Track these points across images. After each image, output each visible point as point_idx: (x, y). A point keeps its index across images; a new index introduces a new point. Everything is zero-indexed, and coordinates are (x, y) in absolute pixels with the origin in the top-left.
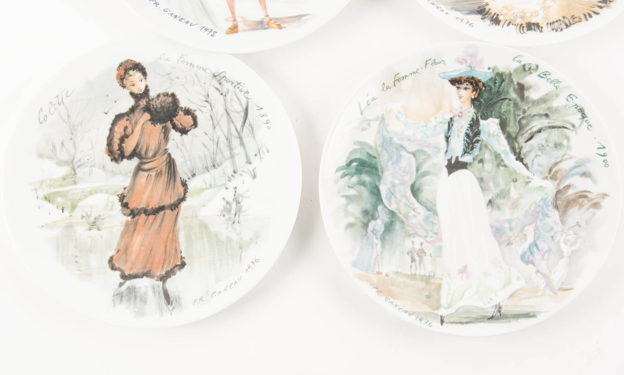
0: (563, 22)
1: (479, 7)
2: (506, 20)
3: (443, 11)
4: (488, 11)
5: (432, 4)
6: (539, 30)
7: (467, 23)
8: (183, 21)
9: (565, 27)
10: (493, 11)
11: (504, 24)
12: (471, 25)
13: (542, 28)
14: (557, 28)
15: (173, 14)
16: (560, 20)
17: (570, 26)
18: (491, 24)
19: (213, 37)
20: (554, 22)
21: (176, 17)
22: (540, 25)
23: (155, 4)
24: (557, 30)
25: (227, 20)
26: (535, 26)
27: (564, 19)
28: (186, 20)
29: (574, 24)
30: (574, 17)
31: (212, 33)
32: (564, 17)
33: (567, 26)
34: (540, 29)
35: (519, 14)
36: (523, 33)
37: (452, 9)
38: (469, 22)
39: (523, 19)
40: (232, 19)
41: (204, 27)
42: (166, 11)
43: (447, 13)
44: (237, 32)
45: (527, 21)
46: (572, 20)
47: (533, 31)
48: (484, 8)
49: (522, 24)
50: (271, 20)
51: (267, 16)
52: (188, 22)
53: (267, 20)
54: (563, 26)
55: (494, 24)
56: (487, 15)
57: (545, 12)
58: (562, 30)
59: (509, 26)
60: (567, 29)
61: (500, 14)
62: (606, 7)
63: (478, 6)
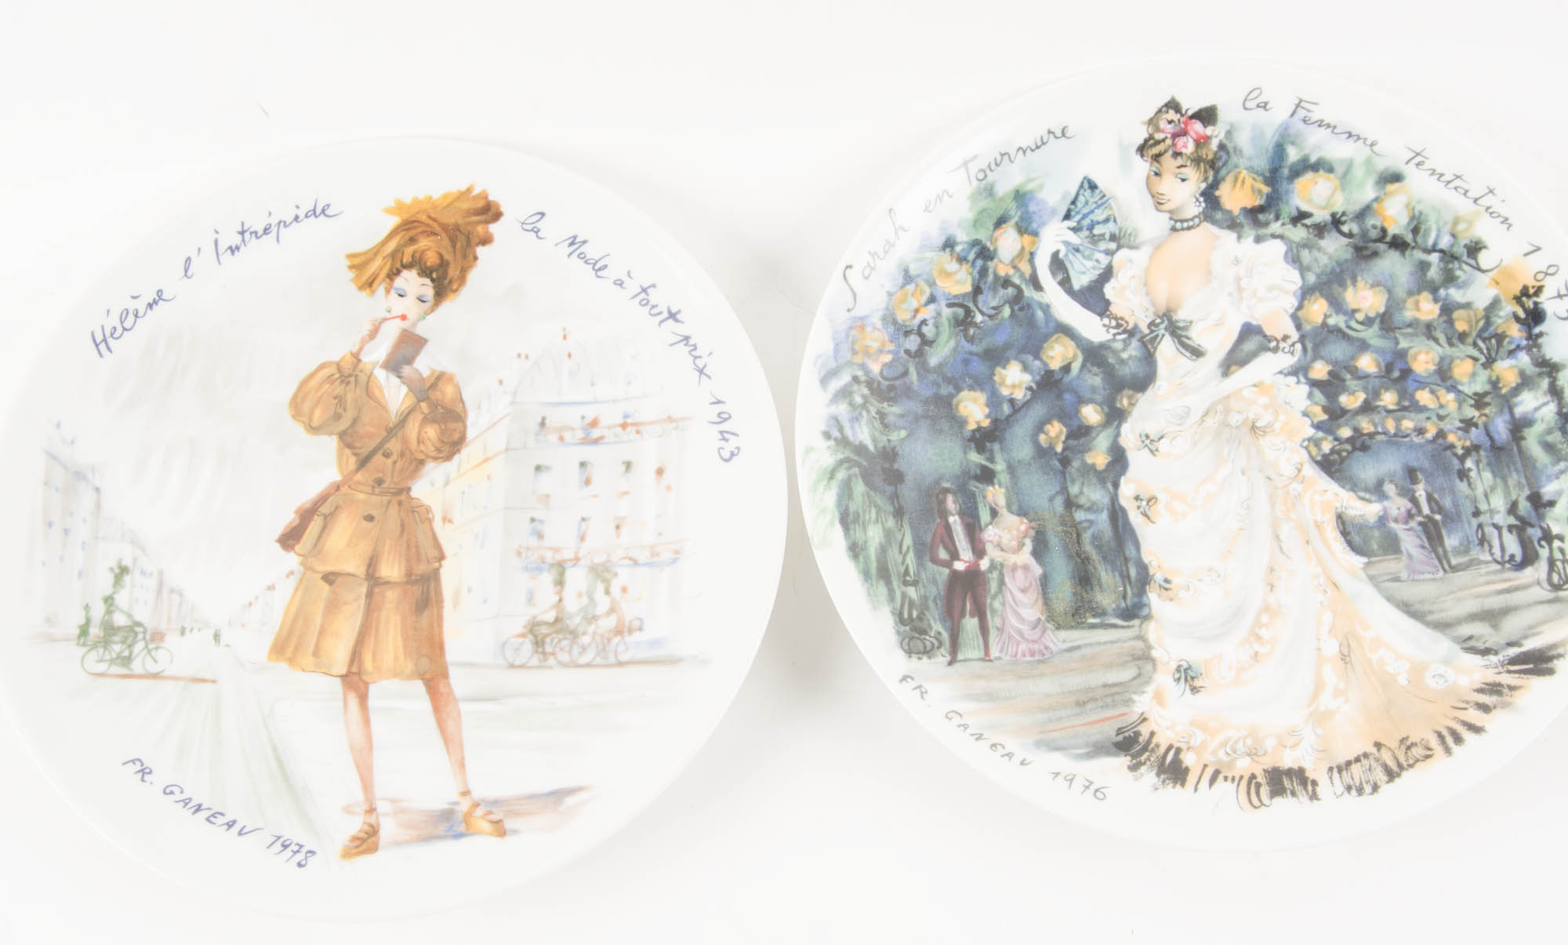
0: (1377, 760)
1: (1119, 731)
2: (1205, 766)
3: (1010, 755)
4: (1149, 742)
5: (977, 739)
6: (1306, 790)
7: (1087, 787)
8: (220, 820)
9: (1385, 778)
10: (1163, 740)
11: (1200, 778)
12: (1098, 794)
13: (1314, 783)
14: (1361, 784)
15: (190, 799)
16: (1366, 755)
17: (1399, 775)
18: (1160, 783)
19: (302, 869)
20: (1349, 764)
21: (199, 808)
22: (1307, 774)
23: (141, 774)
24: (1360, 791)
25: (348, 810)
26: (1294, 779)
27: (1379, 750)
28: (229, 818)
29: (1411, 766)
30: (1408, 743)
31: (300, 857)
32: (1378, 745)
33: (1391, 775)
34: (1310, 788)
35: (1241, 743)
36: (1259, 807)
37: (1039, 744)
38: (1091, 783)
39: (1255, 757)
40: (365, 807)
41: (279, 838)
42: (172, 793)
43: (1022, 763)
44: (373, 849)
45: (1269, 762)
46: (1403, 754)
47: (1290, 796)
48: (1135, 732)
49: (1253, 777)
50: (476, 805)
51: (466, 793)
52: (234, 822)
53: (464, 805)
54: (1380, 775)
55: (1167, 781)
56: (1147, 754)
57: (1319, 731)
58: (1375, 788)
59: (1216, 786)
60: (1391, 784)
61: (1183, 746)
62: (1503, 708)
63: (1116, 727)
